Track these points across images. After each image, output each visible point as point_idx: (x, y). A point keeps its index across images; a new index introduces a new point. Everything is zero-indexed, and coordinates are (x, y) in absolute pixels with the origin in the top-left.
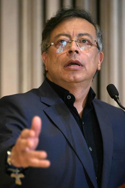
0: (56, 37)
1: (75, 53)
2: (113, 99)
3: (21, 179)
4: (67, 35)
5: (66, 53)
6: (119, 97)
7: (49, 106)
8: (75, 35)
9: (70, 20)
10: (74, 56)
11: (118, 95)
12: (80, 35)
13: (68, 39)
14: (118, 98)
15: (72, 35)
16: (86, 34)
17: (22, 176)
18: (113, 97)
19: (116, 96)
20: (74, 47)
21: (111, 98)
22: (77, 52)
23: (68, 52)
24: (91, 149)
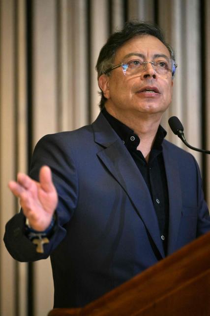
0: (126, 56)
1: (152, 78)
2: (177, 136)
3: (45, 245)
4: (140, 55)
5: (139, 78)
6: (184, 132)
7: (105, 148)
8: (150, 55)
9: (143, 37)
10: (151, 81)
11: (182, 130)
12: (157, 56)
13: (142, 60)
14: (183, 134)
15: (146, 55)
16: (163, 56)
17: (46, 241)
18: (176, 133)
19: (180, 132)
20: (152, 70)
21: (173, 133)
22: (154, 76)
23: (143, 76)
24: (158, 201)
